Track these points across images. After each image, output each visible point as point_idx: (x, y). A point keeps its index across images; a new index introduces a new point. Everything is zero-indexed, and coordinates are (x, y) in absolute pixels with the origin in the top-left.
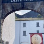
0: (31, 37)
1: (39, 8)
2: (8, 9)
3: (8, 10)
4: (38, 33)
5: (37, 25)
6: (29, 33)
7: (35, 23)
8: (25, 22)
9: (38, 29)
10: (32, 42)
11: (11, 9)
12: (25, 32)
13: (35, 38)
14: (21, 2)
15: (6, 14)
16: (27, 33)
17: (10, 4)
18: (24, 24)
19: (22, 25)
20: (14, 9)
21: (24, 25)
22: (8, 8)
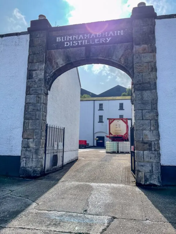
0: (110, 124)
1: (122, 56)
2: (58, 61)
3: (57, 64)
4: (121, 118)
5: (120, 106)
6: (108, 119)
7: (117, 104)
8: (101, 102)
9: (121, 112)
10: (111, 132)
11: (63, 60)
12: (101, 117)
13: (116, 125)
14: (85, 46)
15: (53, 71)
16: (105, 119)
17: (63, 50)
18: (101, 105)
19: (97, 107)
20: (69, 61)
21: (100, 107)
22: (58, 59)
